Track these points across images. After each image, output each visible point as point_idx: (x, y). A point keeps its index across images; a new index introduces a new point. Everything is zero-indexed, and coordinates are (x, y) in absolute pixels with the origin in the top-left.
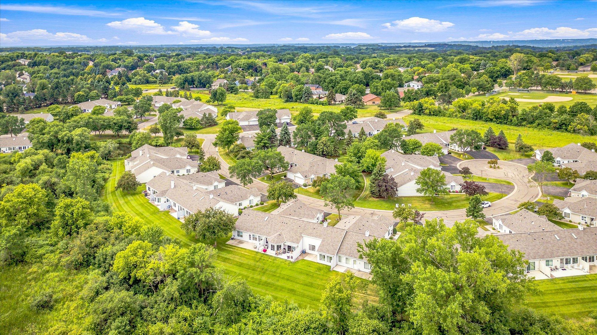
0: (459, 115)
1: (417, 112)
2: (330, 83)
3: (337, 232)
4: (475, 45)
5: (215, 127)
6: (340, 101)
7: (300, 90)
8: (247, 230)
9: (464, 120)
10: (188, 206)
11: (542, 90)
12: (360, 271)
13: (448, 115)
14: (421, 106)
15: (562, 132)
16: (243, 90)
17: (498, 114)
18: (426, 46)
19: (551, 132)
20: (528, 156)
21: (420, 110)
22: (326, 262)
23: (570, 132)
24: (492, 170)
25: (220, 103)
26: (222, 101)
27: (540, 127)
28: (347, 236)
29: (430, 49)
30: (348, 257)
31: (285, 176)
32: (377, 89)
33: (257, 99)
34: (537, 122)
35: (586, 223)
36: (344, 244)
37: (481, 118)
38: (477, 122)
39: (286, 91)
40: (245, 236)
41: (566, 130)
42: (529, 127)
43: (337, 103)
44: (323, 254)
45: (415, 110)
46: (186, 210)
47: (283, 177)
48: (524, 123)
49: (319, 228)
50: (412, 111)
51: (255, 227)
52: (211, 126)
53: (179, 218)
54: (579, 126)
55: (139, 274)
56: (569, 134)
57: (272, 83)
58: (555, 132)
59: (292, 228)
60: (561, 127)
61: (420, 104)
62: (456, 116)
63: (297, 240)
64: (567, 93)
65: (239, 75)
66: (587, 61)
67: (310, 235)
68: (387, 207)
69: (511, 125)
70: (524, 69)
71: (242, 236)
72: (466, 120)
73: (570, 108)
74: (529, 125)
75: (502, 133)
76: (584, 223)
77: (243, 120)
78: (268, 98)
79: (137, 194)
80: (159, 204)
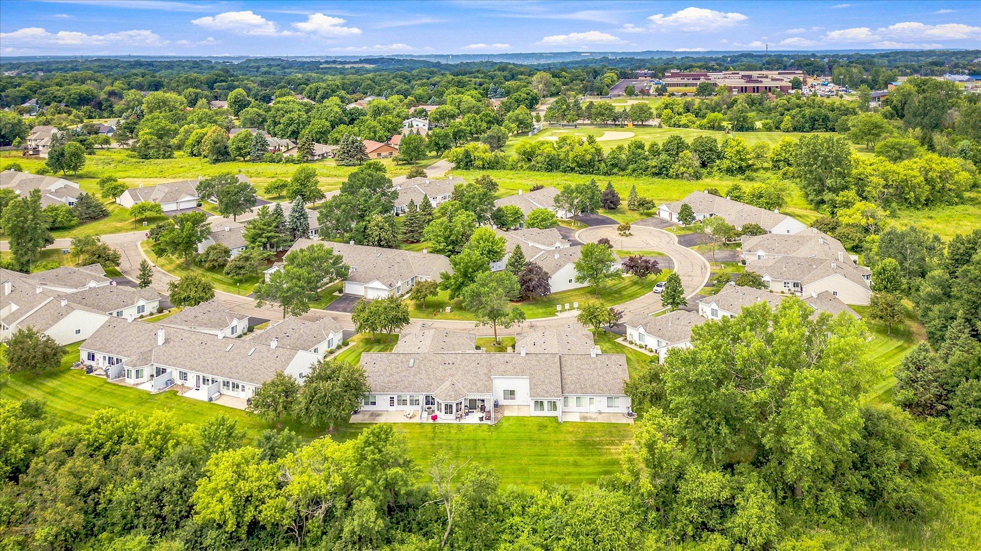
0: (525, 167)
1: (462, 164)
2: (289, 125)
3: (547, 359)
4: (434, 60)
5: (106, 219)
6: (319, 156)
7: (247, 138)
8: (384, 390)
9: (535, 173)
10: (227, 371)
11: (592, 124)
12: (600, 413)
13: (510, 167)
14: (467, 154)
15: (664, 178)
16: (100, 146)
17: (582, 160)
18: (361, 62)
19: (651, 180)
20: (649, 215)
21: (467, 163)
22: (547, 412)
23: (671, 177)
24: (624, 239)
25: (71, 172)
26: (75, 168)
27: (636, 173)
28: (564, 363)
29: (368, 66)
30: (579, 395)
31: (341, 291)
32: (375, 132)
33: (147, 161)
34: (630, 167)
35: (789, 290)
36: (566, 376)
37: (557, 168)
38: (554, 174)
39: (215, 143)
40: (382, 403)
41: (667, 175)
42: (623, 176)
43: (316, 158)
44: (539, 399)
45: (459, 163)
46: (220, 379)
47: (337, 294)
48: (615, 170)
49: (514, 359)
50: (454, 165)
51: (398, 382)
52: (94, 219)
53: (211, 399)
54: (682, 169)
55: (268, 513)
56: (672, 181)
57: (163, 129)
58: (656, 179)
59: (467, 369)
60: (661, 172)
61: (467, 152)
62: (522, 167)
63: (486, 386)
64: (623, 126)
65: (71, 117)
66: (612, 82)
67: (504, 373)
68: (544, 313)
69: (599, 174)
70: (552, 95)
71: (374, 403)
72: (538, 173)
73: (664, 145)
74: (621, 173)
75: (610, 185)
76: (787, 291)
77: (167, 200)
78: (170, 157)
79: (63, 372)
80: (139, 380)
